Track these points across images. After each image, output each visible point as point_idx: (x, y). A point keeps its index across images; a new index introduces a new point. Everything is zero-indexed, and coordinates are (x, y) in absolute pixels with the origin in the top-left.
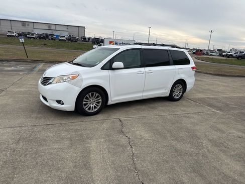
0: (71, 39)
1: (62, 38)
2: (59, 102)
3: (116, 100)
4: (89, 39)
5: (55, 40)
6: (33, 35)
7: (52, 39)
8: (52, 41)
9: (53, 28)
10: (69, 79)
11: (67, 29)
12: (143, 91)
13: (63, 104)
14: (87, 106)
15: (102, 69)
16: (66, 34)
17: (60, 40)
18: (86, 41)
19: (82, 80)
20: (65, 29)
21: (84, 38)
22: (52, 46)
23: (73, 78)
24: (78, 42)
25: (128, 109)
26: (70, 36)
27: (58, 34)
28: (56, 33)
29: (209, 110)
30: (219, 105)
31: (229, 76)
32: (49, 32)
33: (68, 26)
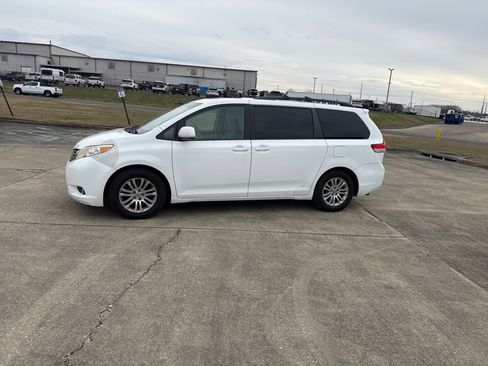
2: (80, 189)
4: (262, 93)
6: (162, 87)
7: (194, 94)
9: (199, 74)
10: (96, 153)
11: (225, 75)
12: (249, 185)
13: (84, 193)
14: (127, 201)
15: (159, 137)
16: (221, 85)
19: (117, 155)
20: (220, 75)
21: (254, 93)
23: (103, 150)
27: (206, 86)
28: (202, 84)
29: (389, 233)
32: (190, 82)
33: (225, 70)
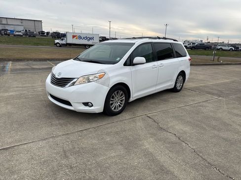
0: (29, 35)
1: (17, 33)
2: (86, 104)
3: (136, 97)
4: (48, 33)
5: (9, 35)
7: (5, 34)
8: (6, 36)
9: (4, 22)
10: (96, 79)
11: (22, 23)
12: (156, 85)
13: (92, 106)
14: (113, 105)
15: (124, 65)
16: (21, 28)
17: (15, 35)
18: (45, 36)
19: (109, 78)
20: (19, 23)
21: (43, 33)
22: (8, 43)
23: (101, 77)
24: (37, 37)
25: (144, 104)
26: (26, 30)
27: (12, 29)
28: (9, 28)
29: (212, 97)
30: (216, 92)
31: (197, 65)
